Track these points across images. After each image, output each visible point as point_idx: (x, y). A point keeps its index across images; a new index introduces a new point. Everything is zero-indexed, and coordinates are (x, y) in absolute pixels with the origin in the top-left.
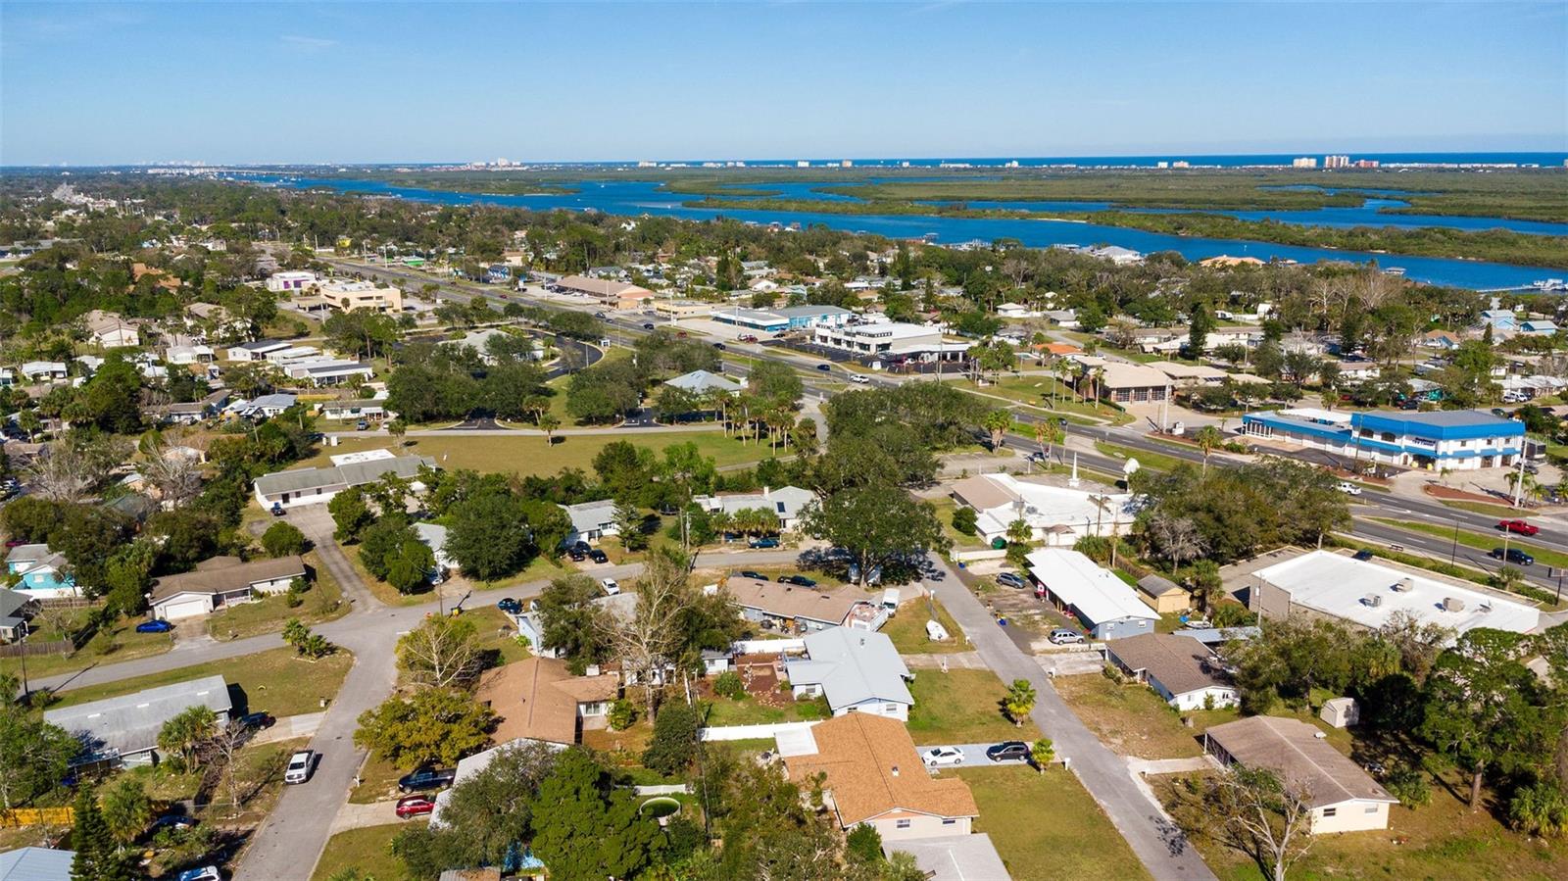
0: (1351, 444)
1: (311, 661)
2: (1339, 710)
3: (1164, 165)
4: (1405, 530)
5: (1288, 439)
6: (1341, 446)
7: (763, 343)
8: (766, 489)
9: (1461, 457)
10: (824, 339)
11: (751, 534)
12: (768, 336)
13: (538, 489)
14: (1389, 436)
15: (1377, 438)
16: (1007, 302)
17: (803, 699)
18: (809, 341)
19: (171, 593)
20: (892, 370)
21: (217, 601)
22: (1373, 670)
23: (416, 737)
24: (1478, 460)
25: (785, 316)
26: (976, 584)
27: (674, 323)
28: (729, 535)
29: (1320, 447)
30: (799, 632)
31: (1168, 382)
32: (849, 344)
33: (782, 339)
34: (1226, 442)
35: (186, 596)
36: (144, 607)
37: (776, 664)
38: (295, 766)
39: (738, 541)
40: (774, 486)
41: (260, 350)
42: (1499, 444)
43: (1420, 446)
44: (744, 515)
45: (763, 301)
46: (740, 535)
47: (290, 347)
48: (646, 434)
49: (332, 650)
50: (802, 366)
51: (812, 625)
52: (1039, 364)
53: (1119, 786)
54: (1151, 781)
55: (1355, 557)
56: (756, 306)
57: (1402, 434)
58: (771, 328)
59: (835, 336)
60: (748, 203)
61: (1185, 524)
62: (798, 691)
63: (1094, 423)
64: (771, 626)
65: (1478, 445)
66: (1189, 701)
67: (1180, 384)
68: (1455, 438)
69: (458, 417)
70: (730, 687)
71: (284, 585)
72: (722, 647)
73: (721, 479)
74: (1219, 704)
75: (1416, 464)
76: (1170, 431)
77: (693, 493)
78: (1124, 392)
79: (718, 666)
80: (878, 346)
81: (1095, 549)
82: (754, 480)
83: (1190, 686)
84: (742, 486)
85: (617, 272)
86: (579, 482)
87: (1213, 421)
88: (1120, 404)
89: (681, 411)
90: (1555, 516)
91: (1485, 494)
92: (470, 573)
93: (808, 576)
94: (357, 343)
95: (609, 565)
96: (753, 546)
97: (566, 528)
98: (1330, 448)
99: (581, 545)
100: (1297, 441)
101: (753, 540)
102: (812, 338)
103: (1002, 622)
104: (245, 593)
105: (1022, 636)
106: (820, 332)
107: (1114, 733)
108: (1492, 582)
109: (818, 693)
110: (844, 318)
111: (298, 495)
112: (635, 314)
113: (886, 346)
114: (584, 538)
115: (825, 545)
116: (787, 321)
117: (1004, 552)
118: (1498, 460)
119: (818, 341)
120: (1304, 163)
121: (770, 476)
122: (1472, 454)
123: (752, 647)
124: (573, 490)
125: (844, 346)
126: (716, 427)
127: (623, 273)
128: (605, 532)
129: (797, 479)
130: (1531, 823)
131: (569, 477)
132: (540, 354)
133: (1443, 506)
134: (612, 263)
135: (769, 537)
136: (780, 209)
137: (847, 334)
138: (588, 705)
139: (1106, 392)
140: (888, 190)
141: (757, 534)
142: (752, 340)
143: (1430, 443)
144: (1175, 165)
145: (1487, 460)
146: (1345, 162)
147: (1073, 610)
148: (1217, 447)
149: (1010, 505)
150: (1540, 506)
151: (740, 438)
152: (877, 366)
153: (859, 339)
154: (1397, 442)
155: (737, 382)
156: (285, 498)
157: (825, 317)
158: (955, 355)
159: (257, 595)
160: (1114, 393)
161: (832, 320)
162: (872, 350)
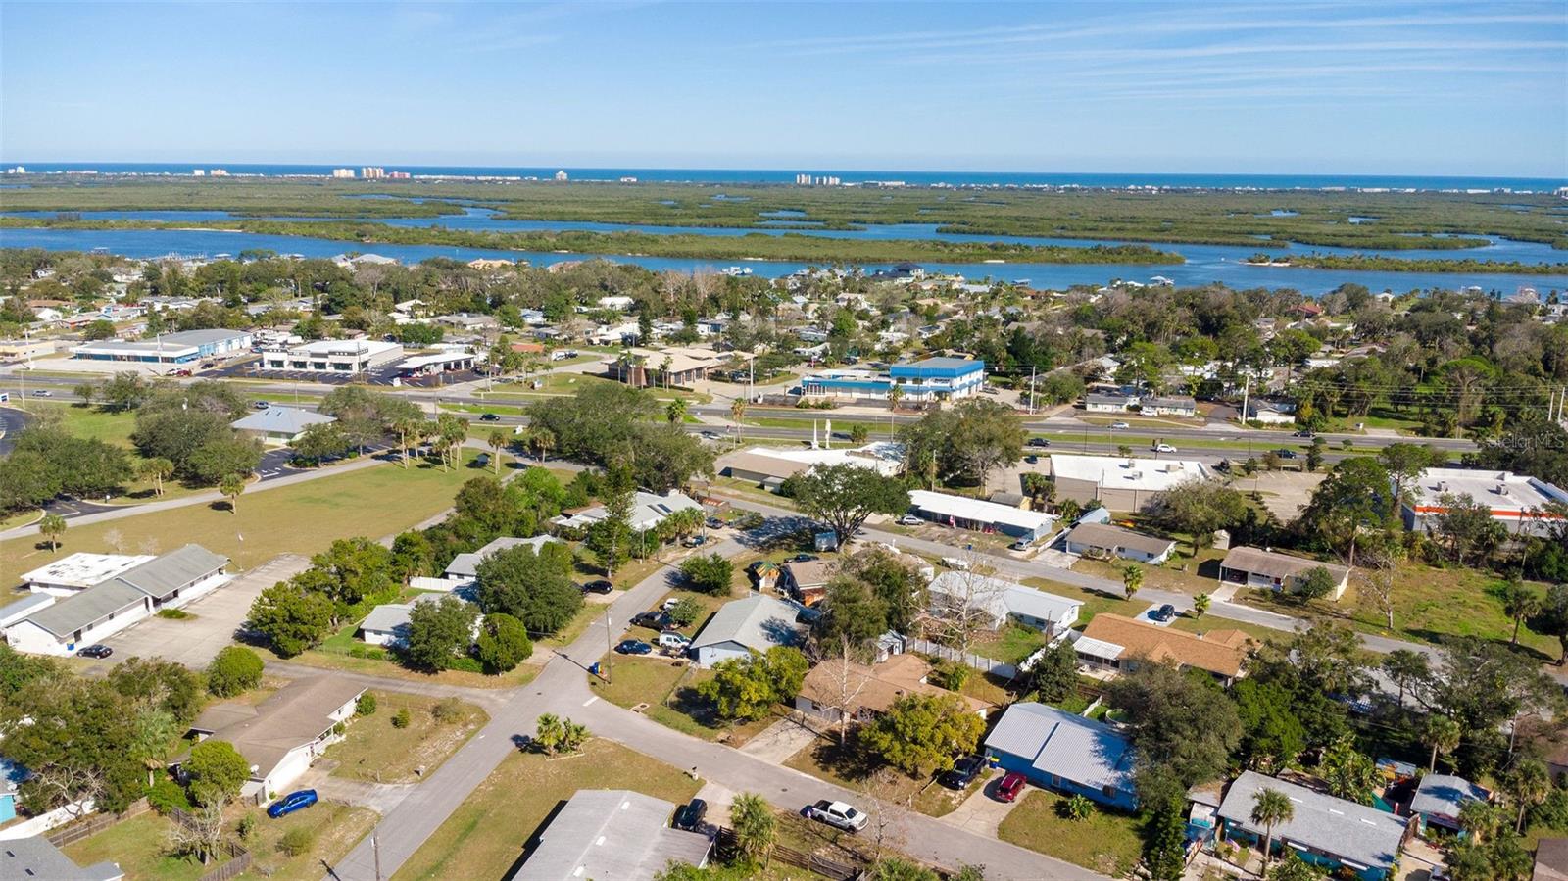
3: (199, 173)
5: (839, 394)
6: (881, 392)
7: (203, 376)
10: (280, 363)
12: (192, 368)
14: (918, 381)
15: (909, 383)
18: (258, 369)
20: (415, 385)
27: (33, 365)
28: (668, 541)
29: (867, 396)
31: (703, 363)
32: (319, 365)
33: (219, 368)
39: (674, 545)
42: (974, 377)
43: (939, 384)
46: (675, 538)
58: (188, 359)
65: (967, 379)
68: (960, 375)
71: (350, 708)
76: (755, 401)
78: (678, 376)
88: (681, 386)
90: (1058, 416)
100: (848, 395)
101: (692, 540)
102: (262, 365)
103: (967, 548)
110: (248, 340)
111: (90, 627)
113: (364, 364)
116: (195, 349)
118: (974, 388)
119: (268, 367)
120: (343, 173)
125: (311, 369)
142: (185, 374)
143: (946, 381)
144: (213, 172)
146: (380, 173)
150: (1042, 411)
153: (331, 360)
154: (925, 384)
156: (78, 635)
157: (230, 342)
158: (457, 364)
159: (339, 729)
160: (673, 377)
161: (236, 344)
162: (354, 370)
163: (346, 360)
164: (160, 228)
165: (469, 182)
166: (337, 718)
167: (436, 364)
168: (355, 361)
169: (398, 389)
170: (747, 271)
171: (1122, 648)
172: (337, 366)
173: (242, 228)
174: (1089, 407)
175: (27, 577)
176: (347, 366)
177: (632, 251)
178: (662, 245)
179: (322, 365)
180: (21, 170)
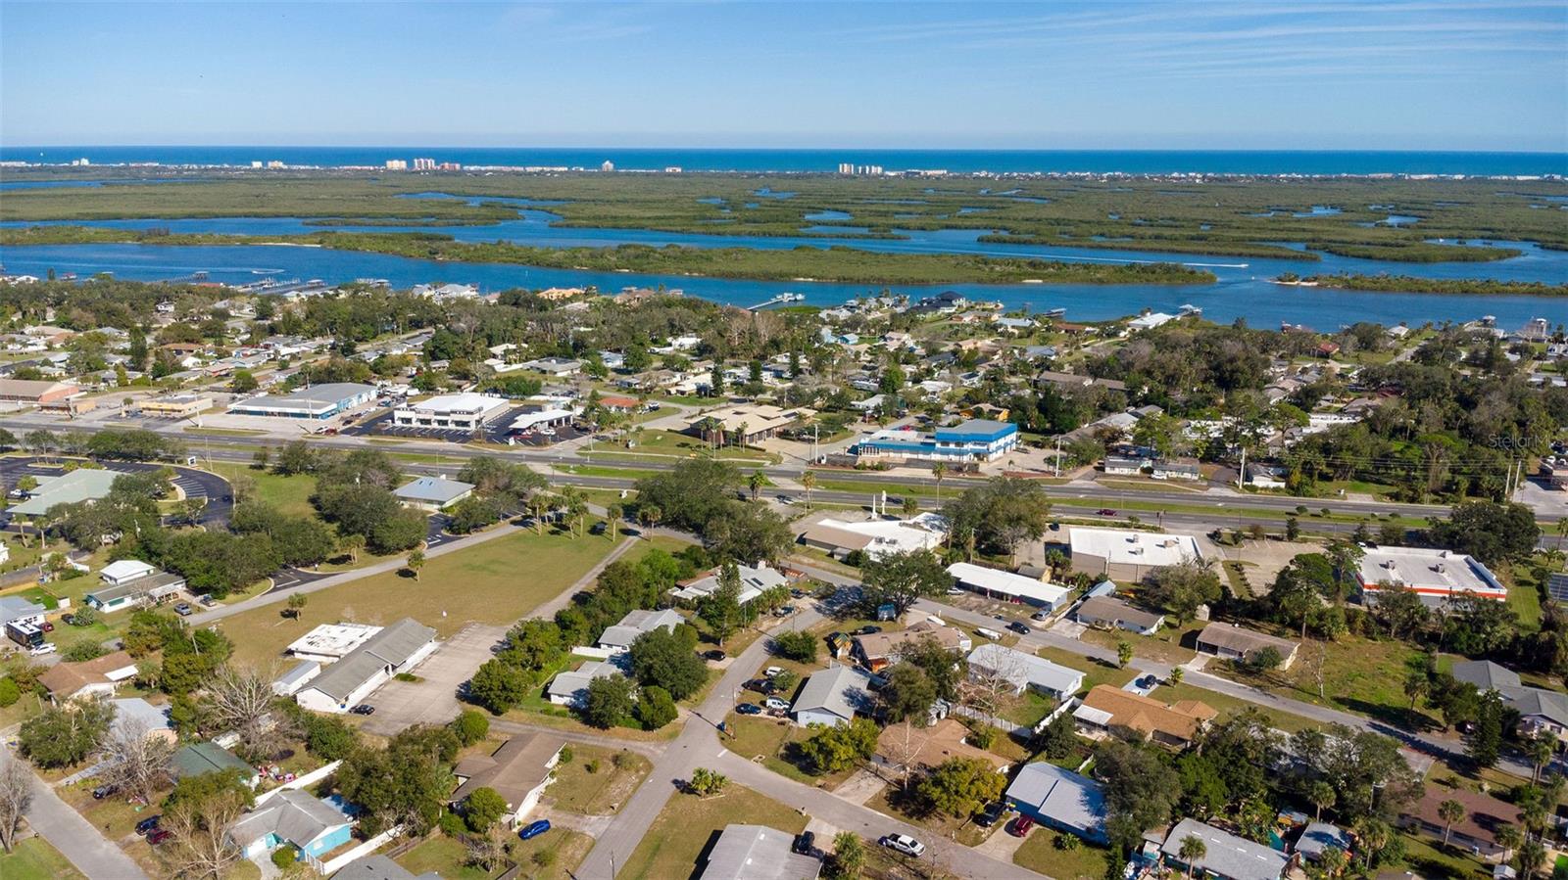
0: (936, 452)
1: (720, 795)
5: (892, 454)
6: (929, 454)
9: (996, 451)
10: (409, 421)
14: (945, 443)
15: (952, 446)
17: (1020, 695)
18: (391, 425)
20: (526, 444)
24: (1002, 451)
27: (199, 424)
29: (915, 456)
32: (442, 422)
33: (357, 425)
34: (861, 463)
42: (1008, 439)
43: (978, 447)
53: (1203, 679)
54: (1206, 671)
57: (968, 441)
59: (421, 417)
68: (994, 438)
75: (976, 459)
76: (819, 461)
78: (752, 436)
87: (826, 449)
88: (754, 446)
90: (1080, 479)
91: (1031, 472)
98: (921, 456)
100: (899, 455)
101: (781, 611)
102: (393, 421)
106: (398, 416)
109: (1025, 688)
110: (374, 394)
116: (334, 406)
118: (1008, 448)
119: (398, 423)
125: (435, 425)
143: (983, 445)
145: (1005, 449)
148: (859, 468)
149: (874, 541)
150: (1066, 474)
152: (510, 441)
153: (453, 417)
154: (965, 447)
156: (346, 696)
157: (360, 397)
158: (559, 421)
159: (552, 774)
160: (746, 438)
161: (365, 398)
162: (473, 427)
163: (465, 418)
164: (244, 243)
165: (518, 174)
166: (548, 765)
167: (542, 422)
168: (472, 419)
169: (512, 448)
170: (800, 297)
171: (1111, 715)
172: (457, 423)
173: (320, 243)
174: (1108, 470)
175: (292, 647)
176: (466, 424)
177: (689, 271)
178: (717, 263)
179: (445, 423)
180: (85, 162)
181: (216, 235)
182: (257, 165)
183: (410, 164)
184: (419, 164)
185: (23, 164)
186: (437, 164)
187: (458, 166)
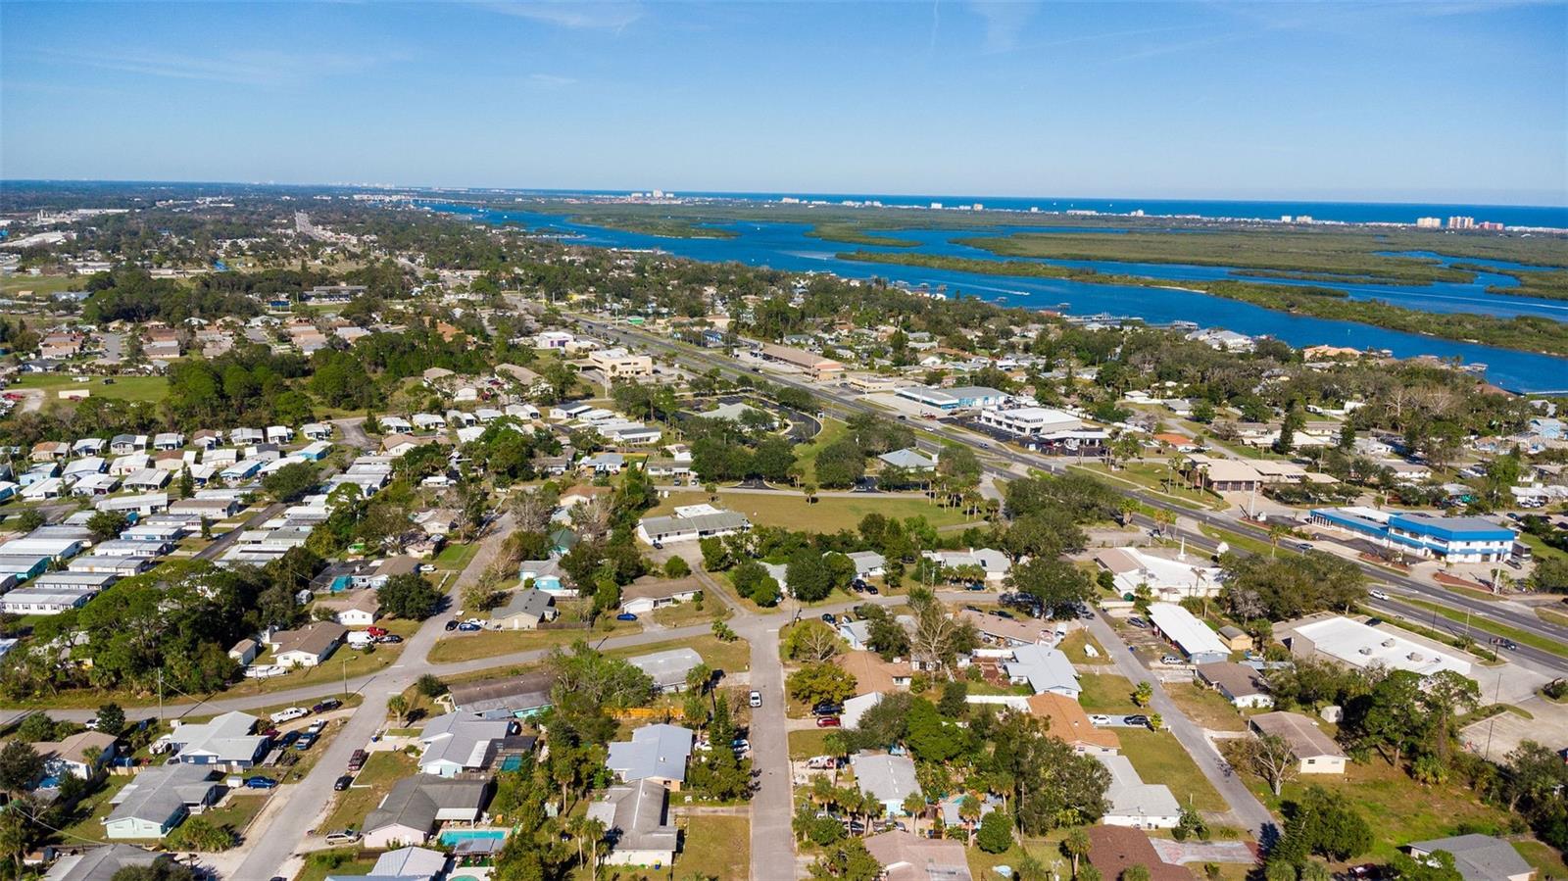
0: (1389, 538)
1: (727, 643)
2: (1331, 713)
4: (1410, 605)
5: (1343, 530)
6: (1381, 538)
7: (940, 420)
8: (972, 549)
9: (1466, 553)
10: (989, 420)
11: (966, 581)
12: (943, 413)
13: (825, 543)
14: (1415, 533)
15: (1406, 535)
16: (1134, 389)
17: (1015, 684)
18: (976, 421)
19: (630, 598)
20: (1044, 452)
21: (656, 603)
22: (1352, 691)
23: (822, 687)
24: (1478, 558)
25: (956, 397)
26: (1114, 623)
27: (867, 397)
28: (952, 581)
29: (1366, 538)
30: (1007, 646)
31: (1257, 477)
32: (1010, 426)
33: (955, 417)
34: (1296, 529)
35: (641, 600)
36: (616, 606)
37: (997, 664)
38: (754, 698)
39: (957, 585)
40: (978, 547)
41: (573, 411)
42: (1495, 546)
43: (1437, 543)
44: (963, 568)
45: (934, 378)
46: (958, 581)
47: (590, 409)
48: (874, 499)
49: (736, 638)
50: (974, 444)
51: (1016, 642)
52: (1159, 452)
53: (1199, 742)
54: (1217, 741)
55: (1368, 623)
56: (929, 383)
57: (1423, 534)
58: (945, 406)
59: (997, 418)
60: (895, 257)
61: (1252, 594)
62: (1014, 680)
63: (1199, 507)
64: (989, 641)
65: (1479, 545)
66: (1243, 702)
67: (1266, 479)
68: (1462, 540)
69: (739, 479)
70: (973, 674)
71: (689, 596)
72: (967, 652)
73: (940, 540)
74: (1261, 705)
75: (1433, 556)
76: (1255, 518)
77: (922, 549)
78: (1223, 484)
79: (964, 663)
80: (1032, 429)
81: (1193, 605)
82: (961, 542)
83: (1244, 693)
84: (953, 546)
85: (806, 340)
86: (851, 538)
87: (1287, 511)
88: (1219, 492)
89: (896, 482)
90: (1518, 601)
91: (1476, 582)
92: (801, 597)
93: (1007, 611)
94: (643, 410)
95: (878, 596)
96: (968, 589)
97: (851, 569)
98: (1373, 539)
99: (858, 581)
100: (1349, 532)
101: (968, 585)
102: (979, 417)
103: (1132, 649)
104: (669, 600)
105: (1144, 657)
106: (985, 414)
107: (1197, 716)
108: (1456, 644)
109: (1025, 681)
110: (1002, 399)
111: (667, 535)
112: (834, 386)
113: (1037, 430)
114: (860, 577)
115: (1014, 591)
116: (957, 401)
117: (1133, 603)
118: (1494, 557)
119: (983, 421)
121: (971, 540)
122: (1474, 552)
123: (982, 653)
124: (847, 543)
125: (1004, 427)
126: (920, 495)
127: (811, 341)
128: (871, 574)
129: (991, 542)
130: (1422, 775)
131: (844, 535)
132: (776, 424)
133: (1443, 589)
134: (801, 332)
135: (978, 585)
136: (925, 265)
137: (1007, 418)
138: (897, 678)
139: (1210, 483)
140: (1021, 244)
141: (970, 581)
142: (932, 417)
143: (1444, 542)
145: (1486, 556)
147: (1177, 644)
148: (1290, 533)
149: (1137, 571)
150: (1512, 593)
151: (942, 506)
152: (1032, 448)
153: (1017, 423)
154: (1420, 539)
155: (930, 458)
156: (660, 537)
157: (986, 399)
159: (676, 601)
160: (1215, 484)
161: (991, 400)
162: (1027, 432)
163: (1023, 425)
166: (678, 597)
168: (1028, 427)
169: (1030, 453)
172: (1018, 428)
173: (1208, 289)
176: (1024, 431)
180: (1140, 213)
181: (1129, 277)
182: (1287, 219)
183: (1445, 222)
184: (1453, 222)
185: (1094, 213)
186: (1476, 223)
187: (1500, 226)
